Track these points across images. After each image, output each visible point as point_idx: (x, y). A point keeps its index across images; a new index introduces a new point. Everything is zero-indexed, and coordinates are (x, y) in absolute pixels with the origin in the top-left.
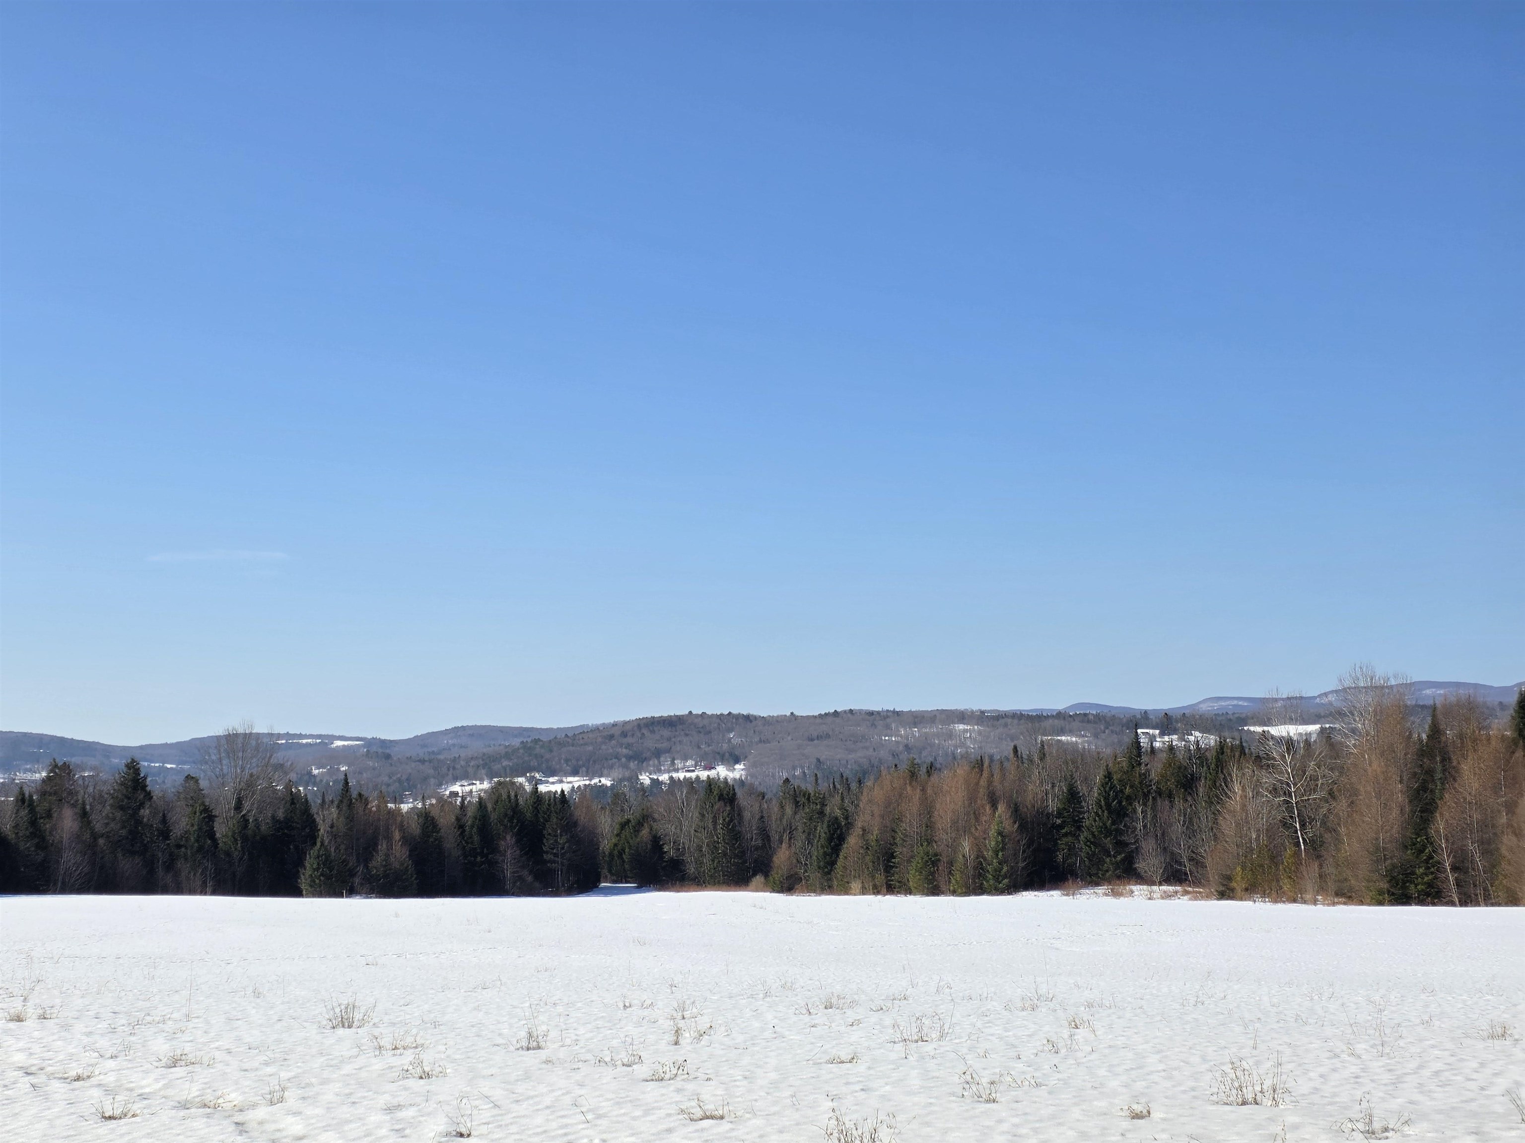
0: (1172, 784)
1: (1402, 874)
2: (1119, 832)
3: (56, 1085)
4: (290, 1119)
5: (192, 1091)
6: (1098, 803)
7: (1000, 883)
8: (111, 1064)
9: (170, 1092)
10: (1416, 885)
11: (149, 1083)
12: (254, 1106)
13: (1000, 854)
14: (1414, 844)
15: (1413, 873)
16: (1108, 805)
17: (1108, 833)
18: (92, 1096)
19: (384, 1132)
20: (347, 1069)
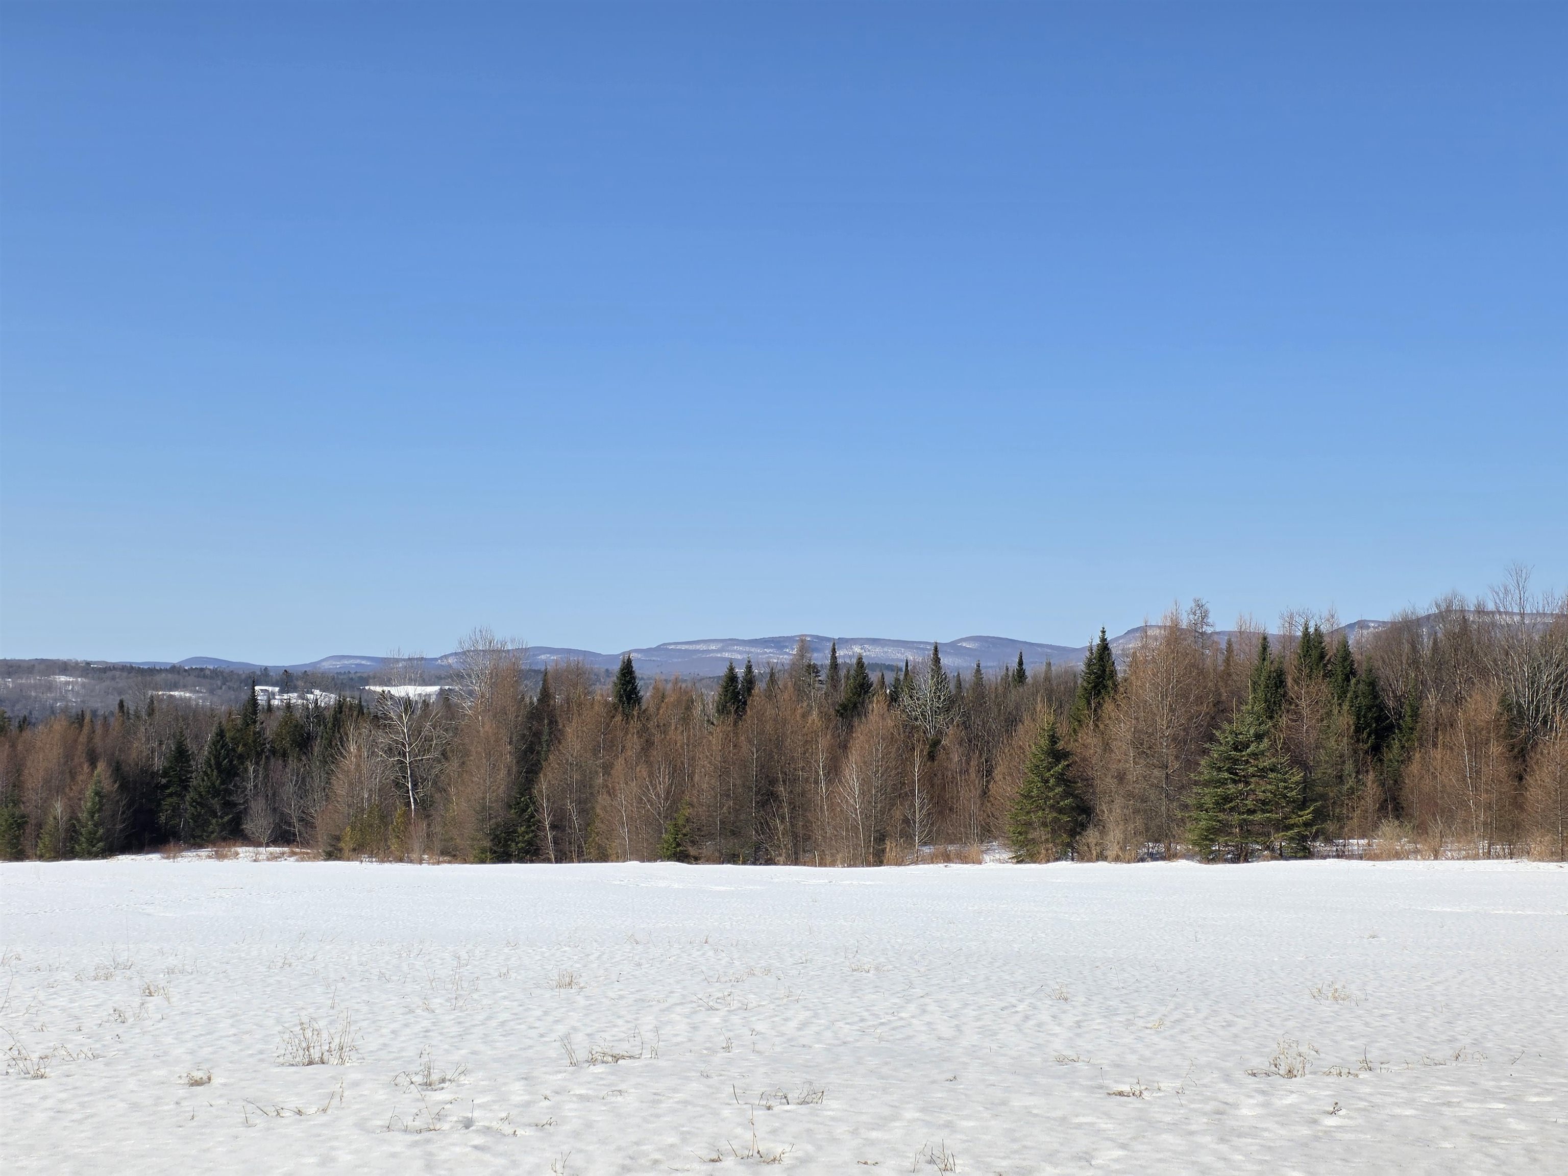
0: (287, 743)
1: (505, 833)
2: (229, 792)
6: (208, 762)
7: (94, 846)
10: (517, 843)
13: (97, 815)
14: (518, 804)
15: (515, 831)
16: (218, 764)
17: (216, 793)
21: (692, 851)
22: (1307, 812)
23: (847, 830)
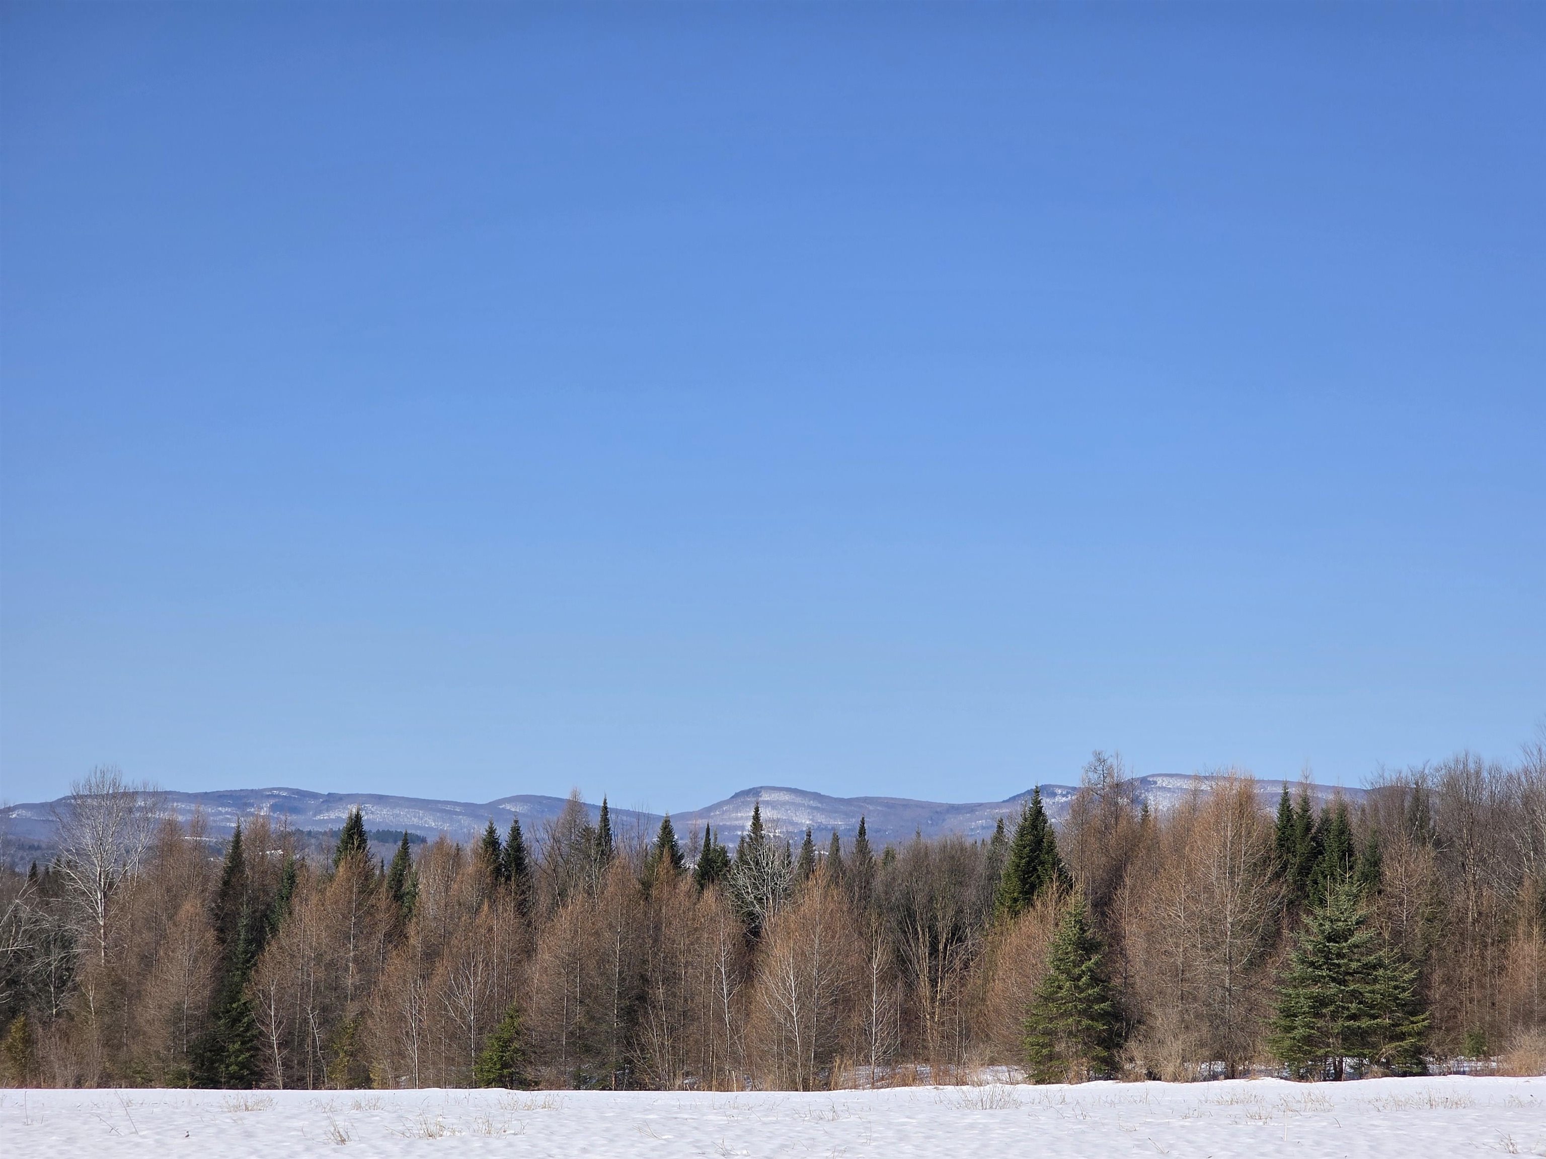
1: (210, 1051)
10: (227, 1067)
14: (228, 1011)
15: (223, 1049)
21: (529, 1073)
22: (1422, 1017)
23: (779, 1044)
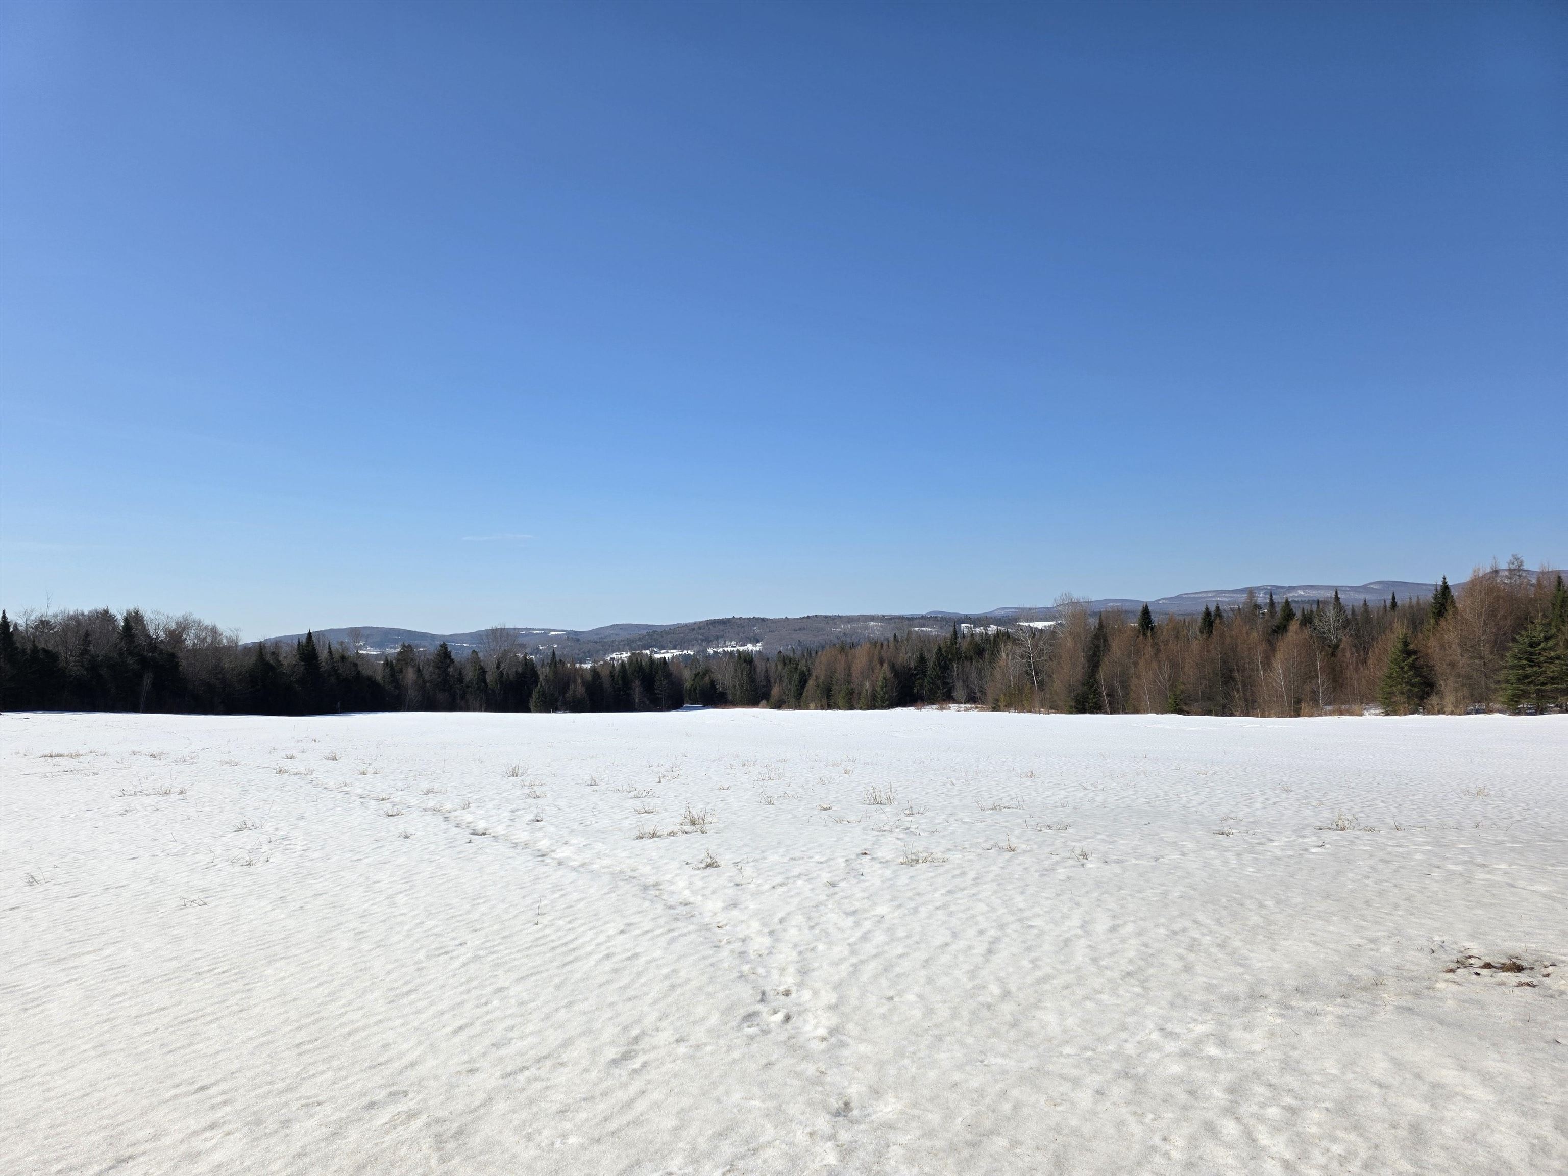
0: (972, 653)
1: (1083, 698)
2: (945, 678)
3: (373, 802)
4: (469, 815)
5: (431, 804)
6: (934, 663)
7: (884, 704)
8: (400, 793)
9: (421, 805)
10: (1089, 704)
11: (413, 801)
12: (456, 810)
13: (885, 689)
14: (1087, 683)
15: (1087, 697)
16: (940, 664)
17: (939, 678)
18: (387, 806)
19: (506, 820)
20: (505, 794)
21: (1186, 708)
23: (1277, 697)
